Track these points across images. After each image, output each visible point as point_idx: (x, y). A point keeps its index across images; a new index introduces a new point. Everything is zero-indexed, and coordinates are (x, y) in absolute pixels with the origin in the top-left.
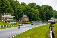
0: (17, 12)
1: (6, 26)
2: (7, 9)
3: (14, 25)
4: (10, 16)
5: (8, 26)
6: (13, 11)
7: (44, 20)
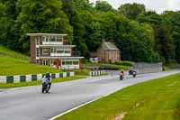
2: (52, 21)
3: (72, 74)
6: (71, 29)
7: (170, 60)
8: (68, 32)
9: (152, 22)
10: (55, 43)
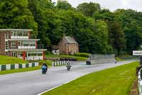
0: (46, 28)
1: (17, 66)
3: (37, 64)
4: (27, 37)
5: (20, 66)
8: (33, 28)
9: (106, 19)
10: (21, 37)
